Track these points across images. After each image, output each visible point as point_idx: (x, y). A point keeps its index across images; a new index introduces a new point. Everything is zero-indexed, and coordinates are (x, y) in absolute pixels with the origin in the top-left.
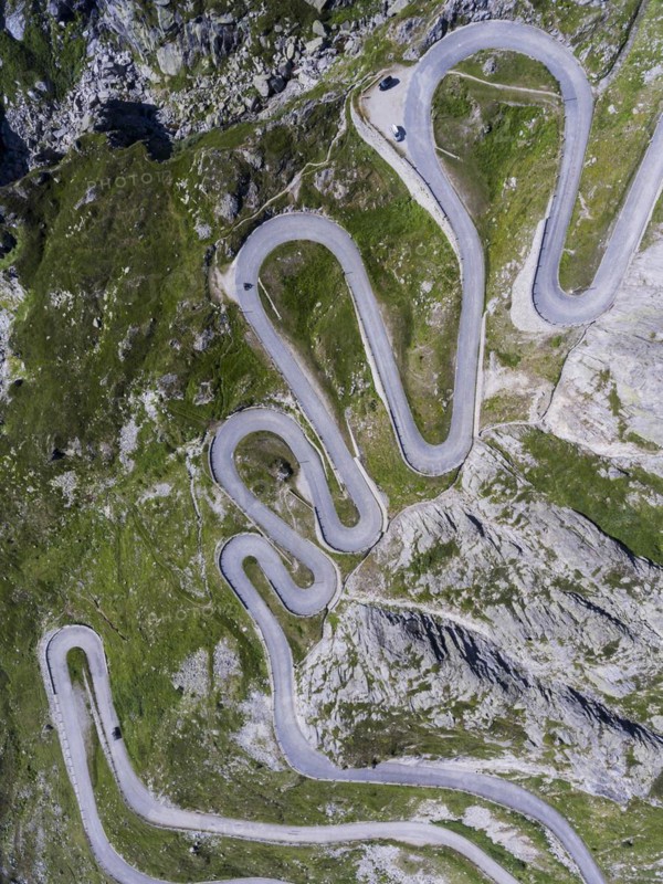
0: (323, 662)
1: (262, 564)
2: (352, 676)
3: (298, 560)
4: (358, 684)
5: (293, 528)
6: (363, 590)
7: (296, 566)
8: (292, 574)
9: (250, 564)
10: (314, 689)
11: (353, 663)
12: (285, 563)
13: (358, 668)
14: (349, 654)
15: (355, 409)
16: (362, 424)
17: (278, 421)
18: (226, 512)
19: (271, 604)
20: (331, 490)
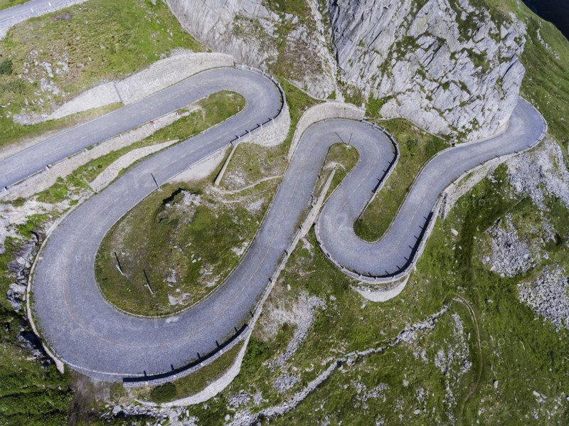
0: (429, 98)
1: (357, 212)
2: (427, 34)
3: (324, 164)
4: (431, 18)
5: (280, 181)
6: (319, 65)
7: (333, 165)
8: (348, 169)
9: (367, 228)
10: (466, 97)
11: (411, 42)
12: (337, 182)
13: (413, 32)
14: (404, 54)
15: (17, 107)
16: (44, 86)
17: (66, 248)
18: (304, 294)
19: (403, 187)
20: (196, 132)
